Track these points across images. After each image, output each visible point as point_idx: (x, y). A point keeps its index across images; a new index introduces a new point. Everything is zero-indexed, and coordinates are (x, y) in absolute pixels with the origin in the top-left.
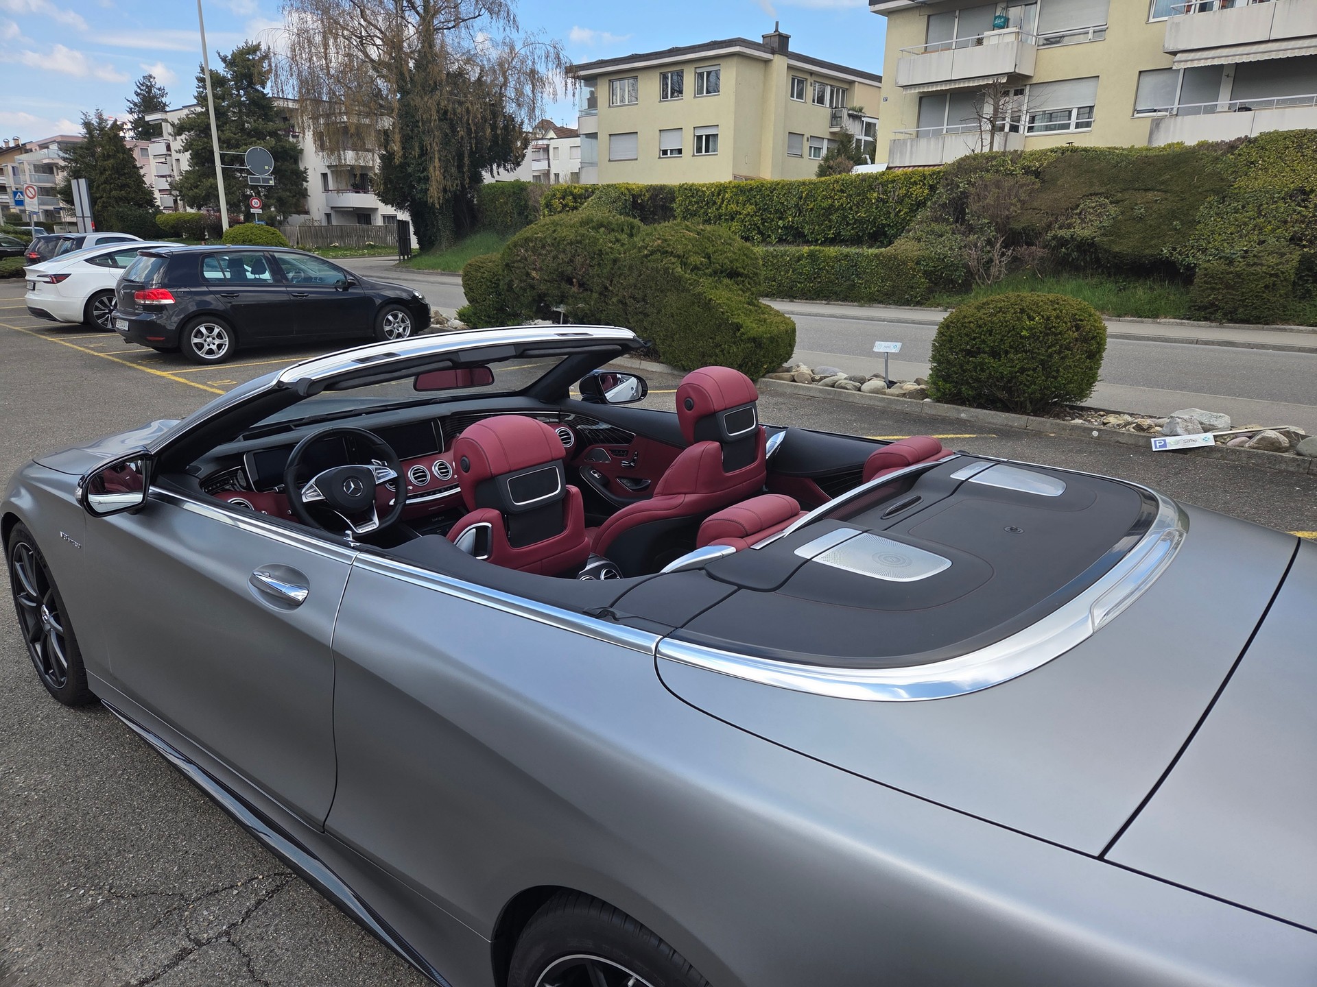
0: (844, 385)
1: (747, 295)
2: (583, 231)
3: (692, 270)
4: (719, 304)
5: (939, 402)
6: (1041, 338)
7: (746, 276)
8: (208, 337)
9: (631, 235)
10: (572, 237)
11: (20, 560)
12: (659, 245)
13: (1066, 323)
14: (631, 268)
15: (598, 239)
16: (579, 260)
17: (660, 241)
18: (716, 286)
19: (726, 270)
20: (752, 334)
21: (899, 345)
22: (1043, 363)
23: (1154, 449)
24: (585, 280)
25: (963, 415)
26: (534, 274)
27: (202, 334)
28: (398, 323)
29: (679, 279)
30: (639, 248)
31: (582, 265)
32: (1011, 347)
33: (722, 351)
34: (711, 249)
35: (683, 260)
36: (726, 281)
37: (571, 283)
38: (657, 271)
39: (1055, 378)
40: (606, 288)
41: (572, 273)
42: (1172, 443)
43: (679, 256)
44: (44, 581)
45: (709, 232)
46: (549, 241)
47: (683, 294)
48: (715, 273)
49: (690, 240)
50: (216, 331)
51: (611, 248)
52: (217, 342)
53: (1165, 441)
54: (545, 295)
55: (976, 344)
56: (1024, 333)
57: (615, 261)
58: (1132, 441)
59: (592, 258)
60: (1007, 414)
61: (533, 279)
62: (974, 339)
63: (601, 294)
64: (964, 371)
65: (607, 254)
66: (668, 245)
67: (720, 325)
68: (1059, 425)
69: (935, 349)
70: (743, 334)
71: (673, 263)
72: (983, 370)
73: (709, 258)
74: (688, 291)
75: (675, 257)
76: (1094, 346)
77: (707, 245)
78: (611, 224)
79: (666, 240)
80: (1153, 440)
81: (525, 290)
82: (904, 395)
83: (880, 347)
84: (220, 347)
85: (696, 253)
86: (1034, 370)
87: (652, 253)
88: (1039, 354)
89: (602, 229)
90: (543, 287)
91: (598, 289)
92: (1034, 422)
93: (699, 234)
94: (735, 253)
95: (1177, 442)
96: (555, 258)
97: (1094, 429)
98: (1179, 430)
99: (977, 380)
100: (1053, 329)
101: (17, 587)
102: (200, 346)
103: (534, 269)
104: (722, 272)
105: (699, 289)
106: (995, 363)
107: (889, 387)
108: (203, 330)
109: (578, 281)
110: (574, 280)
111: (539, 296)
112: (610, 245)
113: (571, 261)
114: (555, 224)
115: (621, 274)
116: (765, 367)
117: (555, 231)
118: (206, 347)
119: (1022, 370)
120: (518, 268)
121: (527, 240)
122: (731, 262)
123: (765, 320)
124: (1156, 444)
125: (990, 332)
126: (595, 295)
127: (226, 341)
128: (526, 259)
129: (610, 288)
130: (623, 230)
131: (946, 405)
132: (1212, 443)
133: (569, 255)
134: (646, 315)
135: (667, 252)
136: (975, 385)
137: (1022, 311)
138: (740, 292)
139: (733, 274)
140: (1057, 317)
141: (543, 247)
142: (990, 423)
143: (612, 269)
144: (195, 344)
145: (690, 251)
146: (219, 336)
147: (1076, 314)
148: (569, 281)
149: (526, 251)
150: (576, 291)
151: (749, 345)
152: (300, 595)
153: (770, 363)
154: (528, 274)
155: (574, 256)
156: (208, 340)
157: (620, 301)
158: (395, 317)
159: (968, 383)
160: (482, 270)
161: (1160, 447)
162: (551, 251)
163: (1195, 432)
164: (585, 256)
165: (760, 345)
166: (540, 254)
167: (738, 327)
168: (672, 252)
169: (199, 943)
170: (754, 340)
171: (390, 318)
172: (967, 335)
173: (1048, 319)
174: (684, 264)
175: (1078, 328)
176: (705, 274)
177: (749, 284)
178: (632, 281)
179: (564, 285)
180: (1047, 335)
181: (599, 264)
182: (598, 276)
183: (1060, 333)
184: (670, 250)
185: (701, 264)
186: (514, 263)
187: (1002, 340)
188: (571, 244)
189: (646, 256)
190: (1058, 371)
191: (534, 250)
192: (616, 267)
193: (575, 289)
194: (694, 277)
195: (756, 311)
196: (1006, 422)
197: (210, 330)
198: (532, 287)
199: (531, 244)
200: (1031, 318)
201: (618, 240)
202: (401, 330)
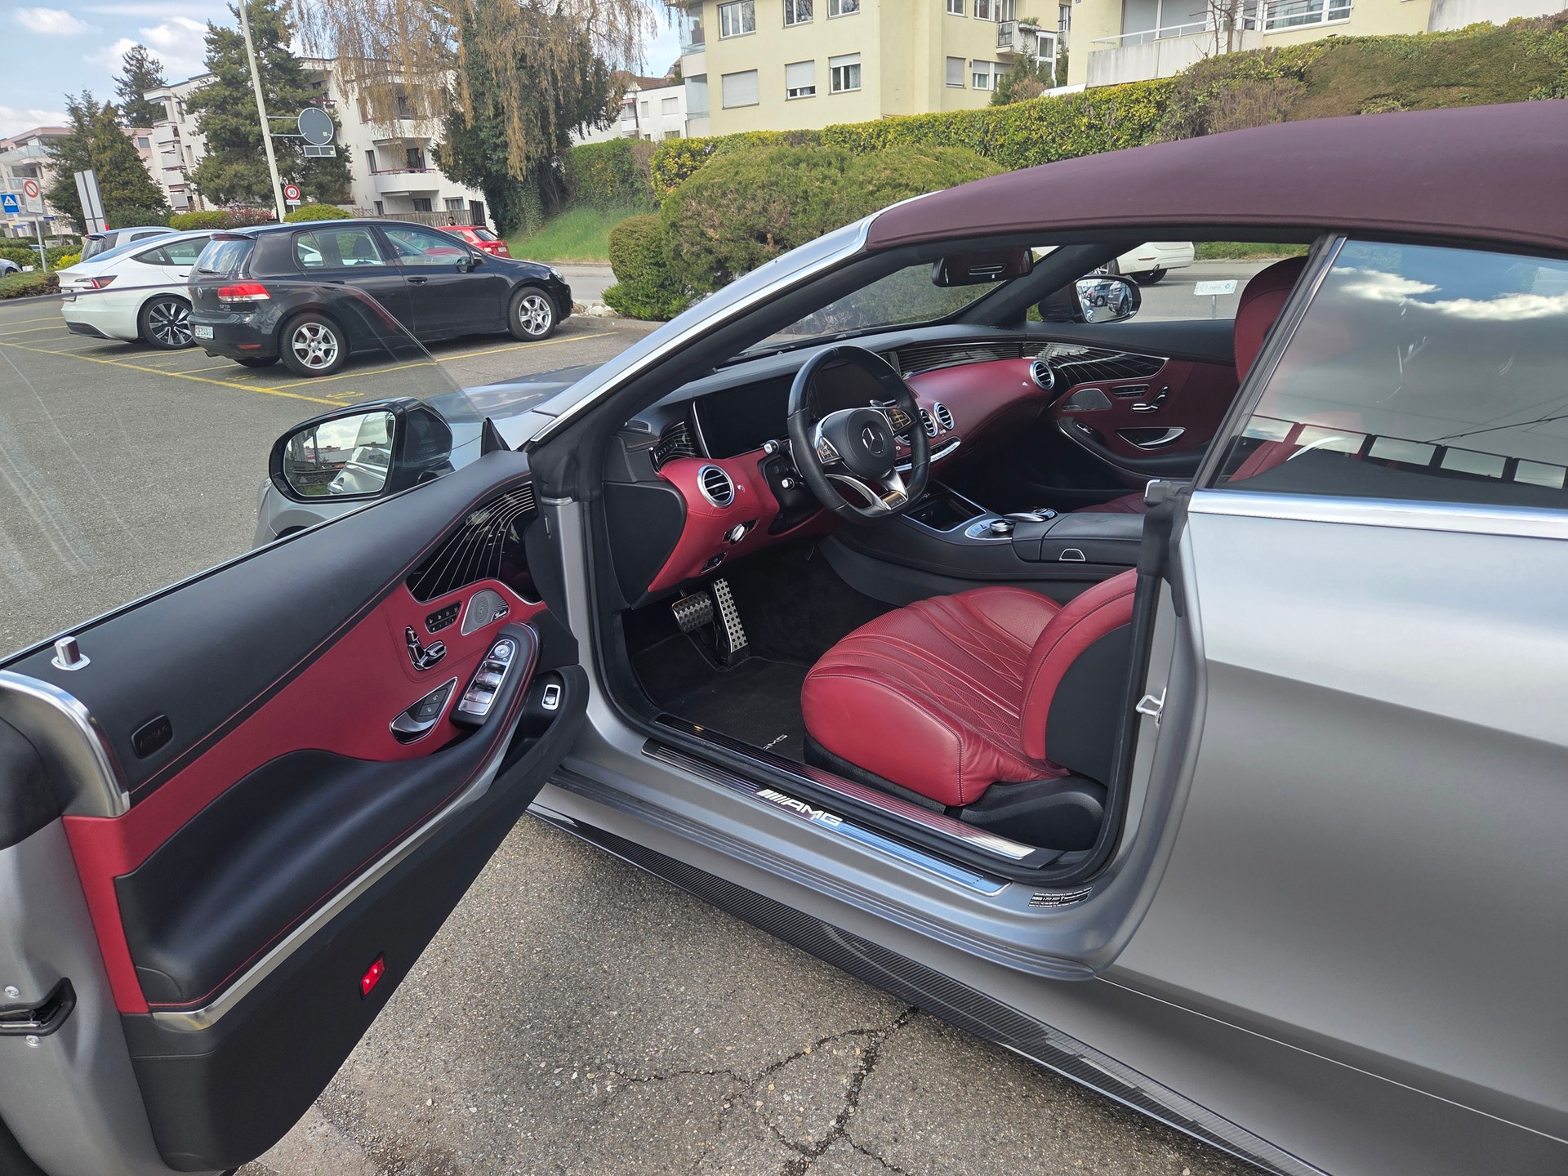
2: (777, 168)
8: (313, 341)
10: (764, 178)
12: (887, 177)
16: (775, 208)
17: (888, 172)
24: (784, 233)
26: (711, 232)
27: (304, 338)
28: (536, 310)
30: (861, 183)
31: (780, 214)
34: (958, 177)
37: (764, 240)
41: (765, 227)
45: (952, 155)
46: (732, 187)
49: (928, 166)
50: (322, 332)
51: (820, 188)
52: (324, 346)
54: (728, 259)
57: (827, 204)
59: (795, 203)
61: (711, 240)
65: (815, 196)
66: (901, 175)
75: (911, 190)
77: (953, 172)
78: (814, 156)
79: (897, 170)
81: (698, 256)
83: (1205, 288)
84: (327, 352)
85: (940, 183)
89: (804, 165)
90: (724, 250)
93: (937, 158)
96: (741, 208)
102: (304, 353)
103: (712, 226)
108: (305, 331)
109: (774, 236)
110: (769, 235)
111: (719, 261)
112: (818, 184)
113: (764, 210)
117: (737, 173)
118: (311, 355)
120: (690, 227)
121: (699, 189)
127: (334, 343)
128: (699, 214)
130: (830, 164)
133: (762, 202)
135: (900, 185)
141: (724, 194)
143: (824, 215)
144: (297, 350)
145: (931, 181)
146: (326, 339)
148: (762, 238)
149: (699, 203)
150: (771, 249)
154: (703, 234)
155: (768, 203)
156: (312, 344)
158: (532, 302)
160: (636, 235)
162: (735, 200)
164: (784, 201)
166: (719, 206)
168: (907, 185)
171: (527, 304)
179: (753, 243)
181: (805, 211)
182: (804, 226)
184: (904, 182)
186: (682, 220)
188: (763, 187)
189: (872, 193)
191: (711, 201)
192: (829, 212)
193: (769, 247)
197: (314, 332)
198: (710, 252)
199: (705, 193)
201: (825, 177)
202: (540, 319)
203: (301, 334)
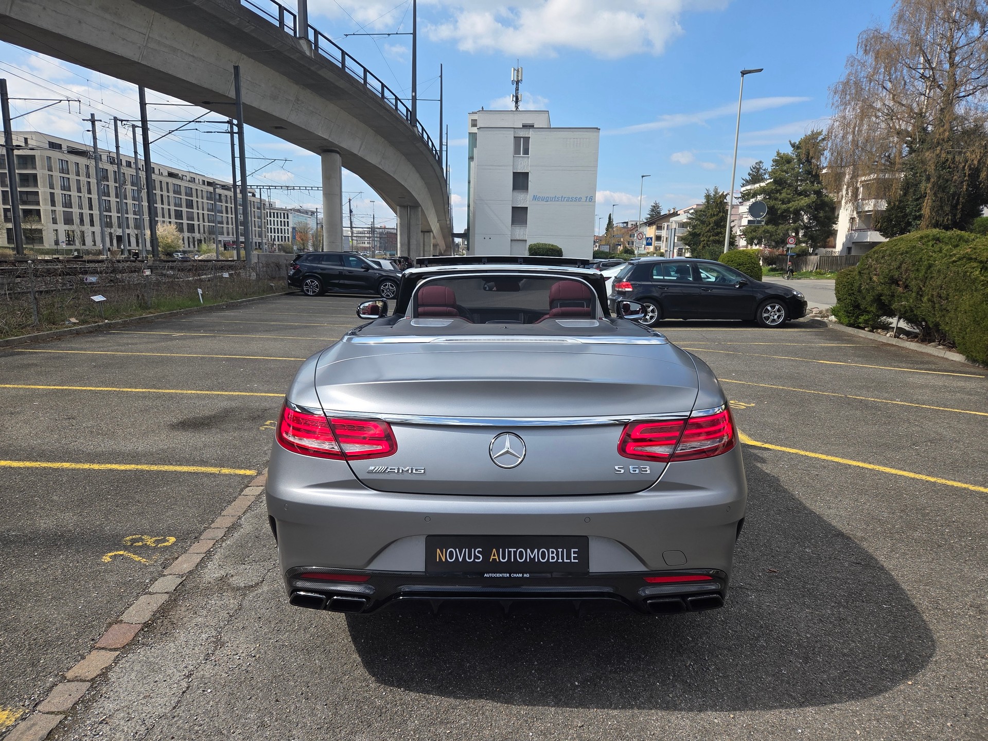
2: (915, 244)
12: (967, 253)
14: (939, 271)
15: (923, 250)
16: (904, 266)
17: (969, 250)
24: (907, 282)
26: (875, 278)
28: (774, 312)
31: (906, 270)
37: (898, 285)
40: (921, 289)
41: (899, 277)
43: (981, 262)
46: (888, 252)
51: (931, 256)
52: (651, 314)
54: (881, 295)
57: (930, 266)
59: (914, 265)
61: (874, 282)
63: (917, 294)
65: (926, 261)
71: (974, 268)
79: (975, 249)
81: (869, 290)
84: (652, 317)
87: (960, 259)
90: (880, 289)
91: (915, 289)
96: (889, 265)
103: (876, 275)
109: (904, 283)
110: (900, 282)
111: (877, 295)
113: (899, 267)
115: (931, 278)
117: (896, 245)
120: (866, 274)
126: (914, 295)
127: (656, 313)
128: (871, 267)
129: (923, 289)
133: (899, 262)
135: (971, 259)
141: (883, 257)
143: (926, 273)
146: (653, 311)
148: (897, 283)
149: (873, 260)
150: (902, 291)
154: (871, 279)
155: (902, 263)
157: (929, 300)
158: (773, 307)
160: (849, 276)
162: (888, 260)
164: (910, 263)
166: (880, 263)
171: (769, 308)
178: (939, 282)
179: (893, 286)
181: (918, 269)
182: (916, 279)
184: (975, 257)
186: (864, 270)
188: (902, 254)
189: (953, 262)
191: (877, 260)
192: (929, 271)
193: (900, 289)
197: (649, 307)
198: (873, 288)
199: (876, 255)
202: (776, 317)
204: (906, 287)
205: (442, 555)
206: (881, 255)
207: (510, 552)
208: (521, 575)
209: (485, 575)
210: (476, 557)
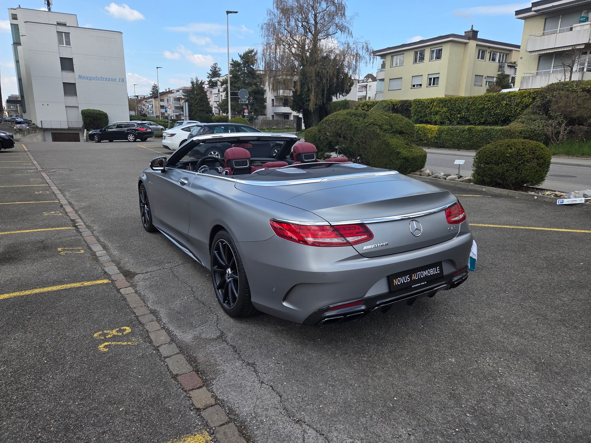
0: (439, 177)
1: (406, 141)
2: (346, 117)
3: (384, 131)
4: (392, 144)
5: (476, 184)
6: (515, 157)
7: (407, 134)
8: (214, 155)
9: (364, 118)
10: (342, 119)
11: (142, 194)
13: (527, 151)
14: (361, 130)
15: (351, 120)
16: (343, 127)
17: (373, 120)
18: (392, 137)
19: (398, 131)
20: (404, 156)
21: (464, 161)
22: (516, 168)
23: (557, 204)
24: (345, 135)
25: (484, 189)
26: (328, 133)
29: (378, 134)
30: (365, 123)
31: (344, 130)
32: (503, 161)
33: (392, 163)
34: (393, 123)
35: (381, 127)
36: (398, 135)
37: (340, 137)
38: (370, 131)
39: (521, 174)
40: (352, 138)
41: (341, 133)
42: (566, 201)
43: (379, 126)
44: (146, 198)
45: (394, 116)
46: (334, 120)
47: (379, 140)
48: (393, 132)
49: (385, 119)
50: (217, 153)
51: (355, 123)
53: (563, 200)
54: (331, 142)
55: (489, 160)
56: (508, 155)
57: (356, 128)
58: (550, 201)
59: (348, 127)
60: (501, 189)
61: (328, 135)
62: (489, 157)
63: (350, 141)
64: (485, 171)
65: (353, 125)
67: (392, 152)
68: (521, 193)
69: (475, 162)
70: (400, 156)
71: (377, 128)
72: (492, 171)
73: (392, 126)
74: (381, 139)
75: (378, 126)
76: (542, 161)
77: (392, 122)
78: (357, 114)
79: (375, 120)
80: (558, 200)
81: (325, 140)
82: (463, 181)
83: (457, 162)
85: (386, 124)
86: (512, 170)
87: (370, 124)
88: (514, 164)
89: (353, 116)
90: (331, 139)
91: (349, 139)
92: (511, 192)
93: (390, 117)
94: (403, 124)
95: (568, 201)
96: (335, 127)
97: (535, 196)
98: (571, 196)
99: (490, 175)
100: (521, 154)
101: (141, 202)
103: (328, 132)
104: (396, 132)
105: (385, 138)
106: (495, 167)
107: (459, 178)
109: (343, 136)
110: (341, 136)
111: (329, 142)
113: (341, 128)
114: (337, 114)
115: (358, 133)
116: (410, 169)
117: (336, 117)
119: (507, 171)
120: (323, 131)
121: (326, 121)
122: (401, 128)
123: (412, 151)
124: (559, 202)
125: (495, 155)
126: (349, 141)
127: (220, 157)
128: (325, 128)
129: (354, 138)
130: (361, 116)
131: (477, 185)
132: (583, 202)
133: (340, 126)
134: (366, 149)
135: (375, 124)
136: (490, 177)
137: (508, 146)
138: (403, 140)
139: (401, 133)
140: (523, 149)
141: (332, 123)
142: (494, 193)
143: (354, 131)
145: (384, 124)
147: (533, 148)
149: (326, 125)
150: (342, 140)
151: (403, 160)
152: (186, 182)
153: (412, 168)
154: (326, 134)
155: (341, 126)
157: (357, 144)
158: (278, 150)
159: (487, 176)
160: (311, 133)
161: (561, 203)
162: (334, 124)
163: (579, 197)
164: (346, 126)
165: (408, 161)
166: (330, 126)
167: (399, 153)
168: (377, 124)
169: (164, 268)
170: (405, 158)
172: (486, 156)
173: (519, 149)
174: (381, 129)
175: (534, 153)
176: (389, 133)
177: (408, 137)
178: (361, 135)
179: (338, 138)
180: (518, 156)
181: (350, 129)
182: (349, 134)
183: (524, 155)
185: (388, 128)
187: (499, 158)
188: (341, 122)
189: (367, 126)
190: (522, 171)
191: (328, 124)
192: (356, 130)
193: (342, 139)
194: (384, 134)
195: (409, 147)
196: (500, 192)
198: (327, 139)
199: (327, 122)
200: (511, 149)
201: (359, 120)
203: (211, 153)
204: (344, 138)
205: (396, 282)
206: (330, 122)
207: (418, 274)
208: (424, 283)
209: (412, 287)
210: (408, 280)
